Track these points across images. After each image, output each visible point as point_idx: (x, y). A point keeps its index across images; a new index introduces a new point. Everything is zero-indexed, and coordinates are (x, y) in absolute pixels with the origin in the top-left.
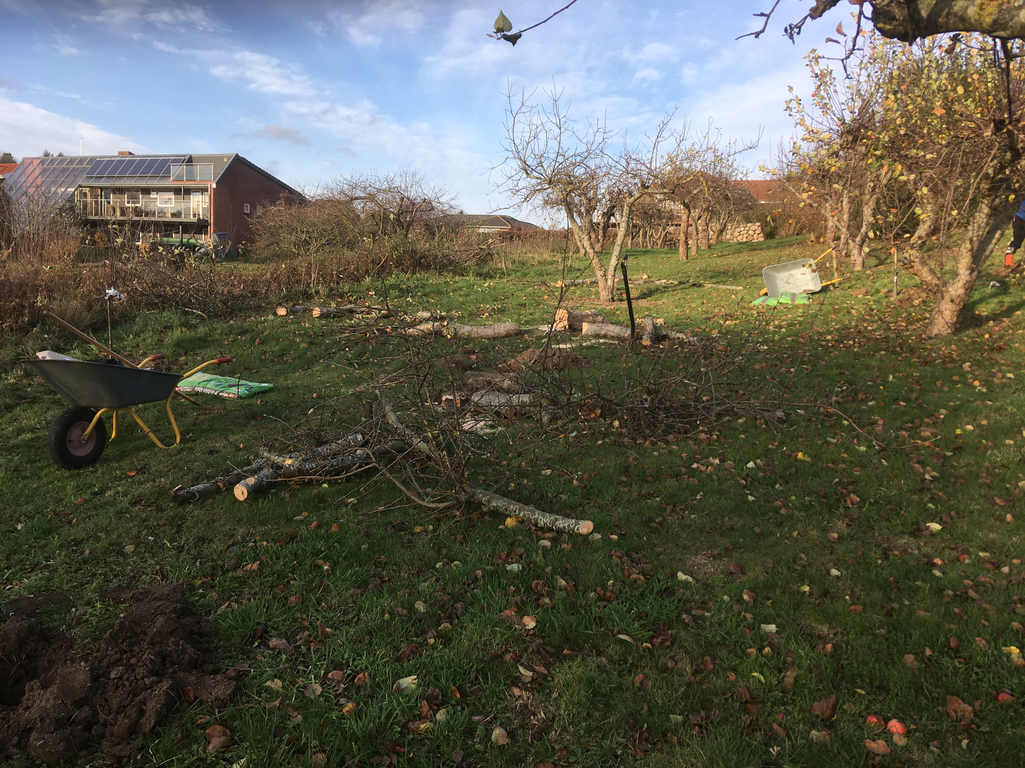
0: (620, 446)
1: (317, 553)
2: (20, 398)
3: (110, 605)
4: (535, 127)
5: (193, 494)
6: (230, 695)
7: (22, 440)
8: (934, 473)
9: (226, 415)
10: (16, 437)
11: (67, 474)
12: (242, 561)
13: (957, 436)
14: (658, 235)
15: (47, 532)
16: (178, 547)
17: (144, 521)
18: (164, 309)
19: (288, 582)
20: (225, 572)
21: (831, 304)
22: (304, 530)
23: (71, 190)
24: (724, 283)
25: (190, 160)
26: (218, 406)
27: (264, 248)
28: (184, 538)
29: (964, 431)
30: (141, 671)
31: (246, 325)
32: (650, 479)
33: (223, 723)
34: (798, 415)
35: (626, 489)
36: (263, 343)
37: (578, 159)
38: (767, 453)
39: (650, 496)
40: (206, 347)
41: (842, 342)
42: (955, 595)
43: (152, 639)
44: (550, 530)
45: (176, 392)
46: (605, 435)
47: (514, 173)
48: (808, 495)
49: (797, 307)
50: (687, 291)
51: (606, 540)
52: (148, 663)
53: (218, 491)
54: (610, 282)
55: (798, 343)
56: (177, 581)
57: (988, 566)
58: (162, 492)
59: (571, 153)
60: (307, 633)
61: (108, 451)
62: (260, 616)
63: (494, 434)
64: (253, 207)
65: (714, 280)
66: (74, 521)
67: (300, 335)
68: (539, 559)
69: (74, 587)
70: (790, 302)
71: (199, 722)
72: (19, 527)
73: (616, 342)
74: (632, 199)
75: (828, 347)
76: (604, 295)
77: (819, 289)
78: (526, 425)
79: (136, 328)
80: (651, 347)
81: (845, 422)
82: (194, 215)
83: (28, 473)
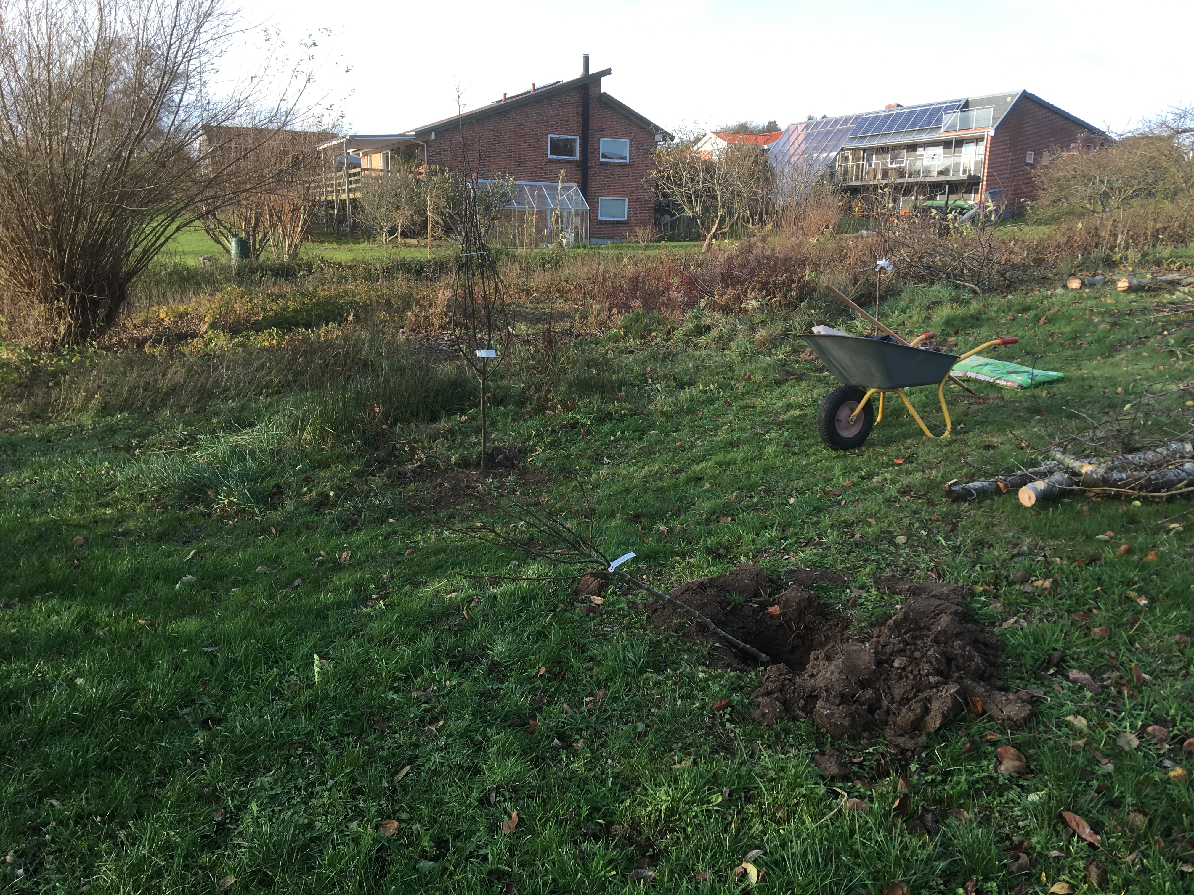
1: (1130, 583)
2: (789, 373)
3: (884, 593)
5: (969, 492)
6: (1024, 719)
7: (792, 416)
9: (1004, 406)
10: (785, 413)
11: (834, 454)
12: (1031, 575)
15: (818, 510)
16: (954, 547)
17: (915, 512)
18: (932, 283)
19: (1090, 610)
20: (1010, 584)
22: (1108, 554)
23: (833, 154)
25: (966, 105)
26: (993, 395)
27: (1048, 206)
28: (960, 539)
30: (926, 668)
31: (1029, 300)
33: (1017, 747)
36: (1049, 323)
40: (980, 326)
43: (936, 637)
45: (950, 377)
52: (933, 660)
53: (998, 491)
56: (956, 582)
58: (932, 486)
60: (1116, 674)
61: (873, 435)
62: (1057, 641)
64: (1039, 154)
66: (843, 503)
67: (1100, 313)
69: (847, 568)
71: (989, 737)
72: (792, 501)
79: (902, 304)
82: (964, 172)
83: (796, 450)
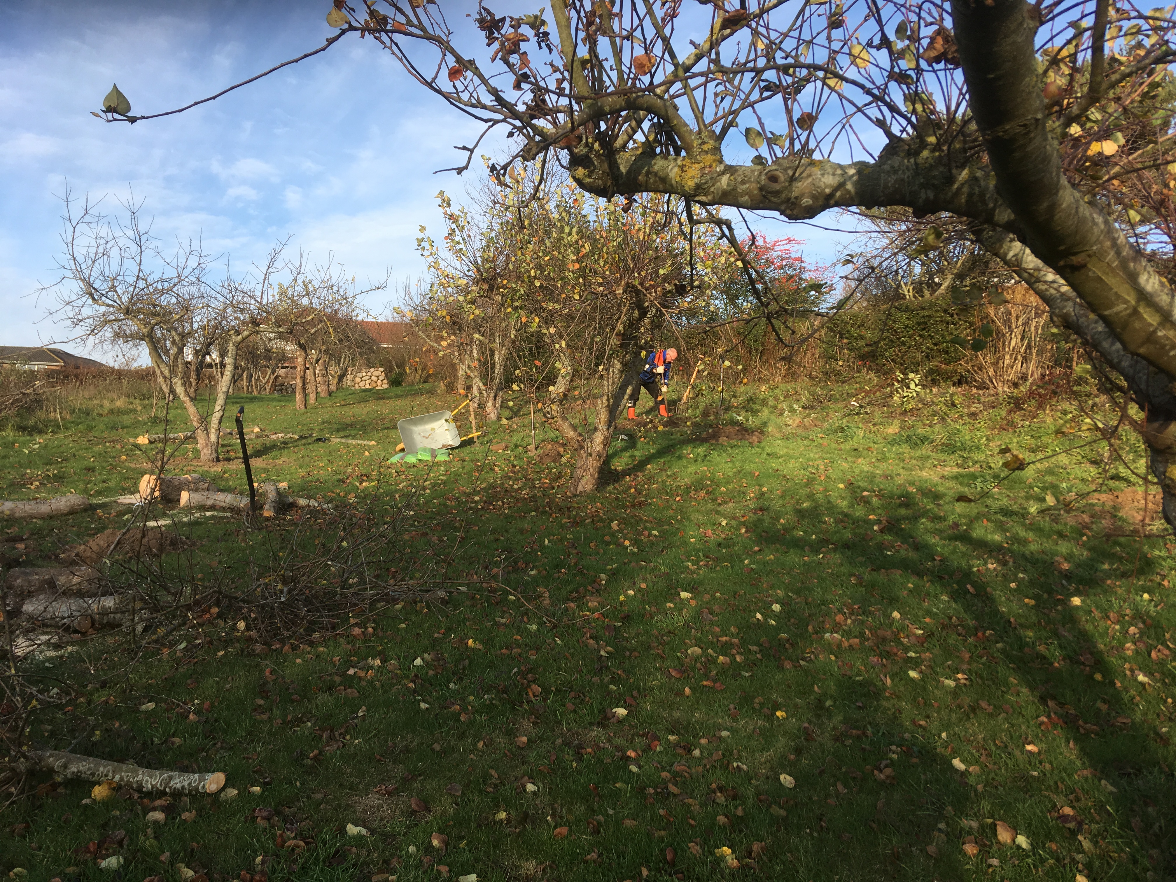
0: (249, 655)
4: (103, 241)
8: (609, 649)
13: (621, 603)
14: (266, 379)
21: (472, 461)
24: (354, 437)
29: (627, 596)
32: (295, 697)
34: (460, 592)
35: (265, 717)
37: (166, 285)
38: (434, 645)
39: (300, 721)
41: (491, 504)
42: (657, 793)
44: (162, 794)
46: (226, 643)
47: (74, 297)
48: (488, 692)
49: (439, 464)
50: (311, 447)
51: (244, 795)
54: (213, 438)
55: (445, 505)
57: (680, 751)
59: (156, 277)
63: (61, 657)
65: (342, 434)
68: (149, 843)
70: (429, 459)
73: (229, 515)
74: (240, 337)
75: (478, 510)
76: (206, 454)
77: (457, 442)
78: (109, 640)
80: (275, 518)
81: (512, 598)
